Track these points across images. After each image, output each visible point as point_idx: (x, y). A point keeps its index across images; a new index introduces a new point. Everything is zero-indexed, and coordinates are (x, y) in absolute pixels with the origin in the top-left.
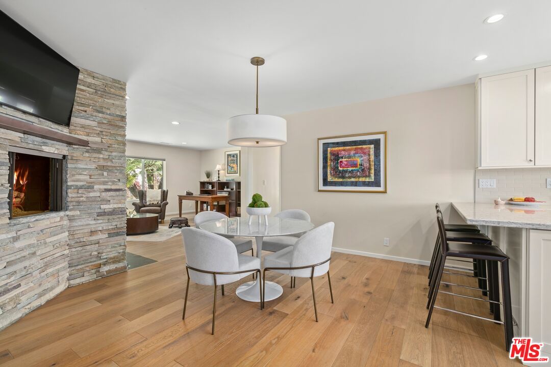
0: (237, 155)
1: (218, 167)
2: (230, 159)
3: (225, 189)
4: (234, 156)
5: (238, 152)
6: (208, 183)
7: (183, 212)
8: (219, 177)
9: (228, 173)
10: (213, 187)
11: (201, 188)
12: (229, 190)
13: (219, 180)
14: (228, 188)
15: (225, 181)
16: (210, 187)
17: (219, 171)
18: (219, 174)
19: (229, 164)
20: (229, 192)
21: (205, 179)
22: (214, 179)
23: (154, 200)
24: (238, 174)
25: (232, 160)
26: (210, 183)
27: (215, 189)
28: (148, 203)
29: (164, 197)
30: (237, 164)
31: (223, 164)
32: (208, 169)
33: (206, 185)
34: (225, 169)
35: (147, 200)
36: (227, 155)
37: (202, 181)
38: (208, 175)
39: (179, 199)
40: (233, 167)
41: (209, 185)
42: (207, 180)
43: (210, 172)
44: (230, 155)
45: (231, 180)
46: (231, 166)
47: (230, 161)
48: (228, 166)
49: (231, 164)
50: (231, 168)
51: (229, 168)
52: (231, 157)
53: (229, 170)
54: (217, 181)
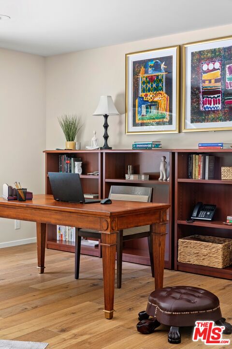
0: (168, 60)
2: (142, 76)
4: (157, 67)
5: (173, 52)
6: (70, 155)
8: (106, 137)
9: (135, 124)
10: (85, 169)
12: (143, 178)
13: (106, 147)
14: (136, 171)
16: (77, 169)
17: (106, 116)
18: (106, 127)
19: (141, 94)
21: (64, 145)
22: (92, 142)
24: (174, 126)
25: (151, 79)
26: (76, 156)
27: (91, 176)
30: (169, 92)
31: (119, 95)
32: (71, 114)
33: (65, 161)
34: (127, 111)
36: (134, 63)
37: (53, 148)
38: (71, 131)
40: (154, 104)
41: (75, 161)
42: (69, 147)
43: (77, 119)
44: (144, 63)
45: (150, 146)
46: (148, 101)
47: (144, 83)
48: (137, 101)
49: (148, 93)
50: (147, 108)
51: (140, 106)
52: (148, 70)
53: (140, 112)
54: (101, 149)
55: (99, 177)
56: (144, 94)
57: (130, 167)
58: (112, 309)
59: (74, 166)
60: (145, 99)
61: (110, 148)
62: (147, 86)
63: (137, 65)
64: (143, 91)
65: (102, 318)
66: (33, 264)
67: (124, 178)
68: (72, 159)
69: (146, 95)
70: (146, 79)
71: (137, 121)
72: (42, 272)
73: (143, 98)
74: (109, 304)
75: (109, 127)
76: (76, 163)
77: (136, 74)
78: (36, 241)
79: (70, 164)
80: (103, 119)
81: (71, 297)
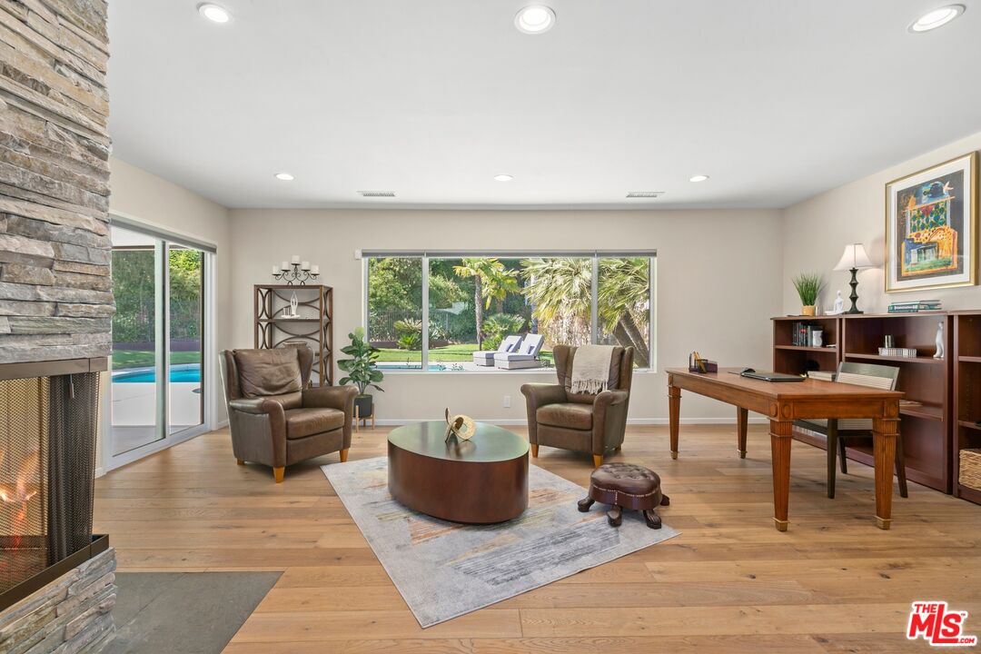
0: (955, 178)
1: (851, 255)
2: (912, 209)
3: (885, 353)
4: (935, 192)
5: (964, 165)
6: (806, 323)
7: (683, 420)
8: (854, 298)
9: (900, 278)
10: (827, 339)
11: (776, 343)
12: (906, 354)
13: (854, 311)
14: (899, 343)
15: (883, 312)
16: (816, 340)
17: (854, 271)
18: (854, 285)
19: (909, 234)
20: (902, 365)
21: (797, 309)
22: (836, 306)
23: (590, 381)
24: (967, 275)
25: (926, 211)
26: (814, 324)
27: (833, 348)
28: (574, 390)
29: (620, 370)
30: (958, 226)
31: (876, 242)
32: (811, 272)
33: (800, 332)
34: (887, 261)
35: (573, 379)
36: (899, 193)
37: (784, 315)
38: (810, 293)
39: (671, 381)
40: (932, 246)
41: (812, 330)
42: (805, 313)
43: (818, 282)
44: (915, 191)
45: (916, 307)
46: (921, 243)
47: (914, 218)
48: (903, 244)
49: (922, 232)
50: (919, 252)
51: (908, 251)
52: (921, 199)
53: (908, 261)
54: (846, 313)
55: (837, 351)
56: (915, 233)
57: (888, 339)
58: (785, 518)
59: (812, 337)
60: (915, 241)
61: (861, 313)
62: (919, 222)
63: (904, 196)
64: (914, 229)
65: (772, 526)
66: (734, 447)
67: (877, 353)
68: (809, 327)
69: (918, 235)
70: (919, 211)
71: (904, 274)
72: (743, 456)
73: (913, 239)
74: (782, 512)
75: (858, 286)
76: (814, 332)
77: (901, 207)
78: (736, 422)
79: (807, 334)
80: (851, 275)
81: (754, 492)
